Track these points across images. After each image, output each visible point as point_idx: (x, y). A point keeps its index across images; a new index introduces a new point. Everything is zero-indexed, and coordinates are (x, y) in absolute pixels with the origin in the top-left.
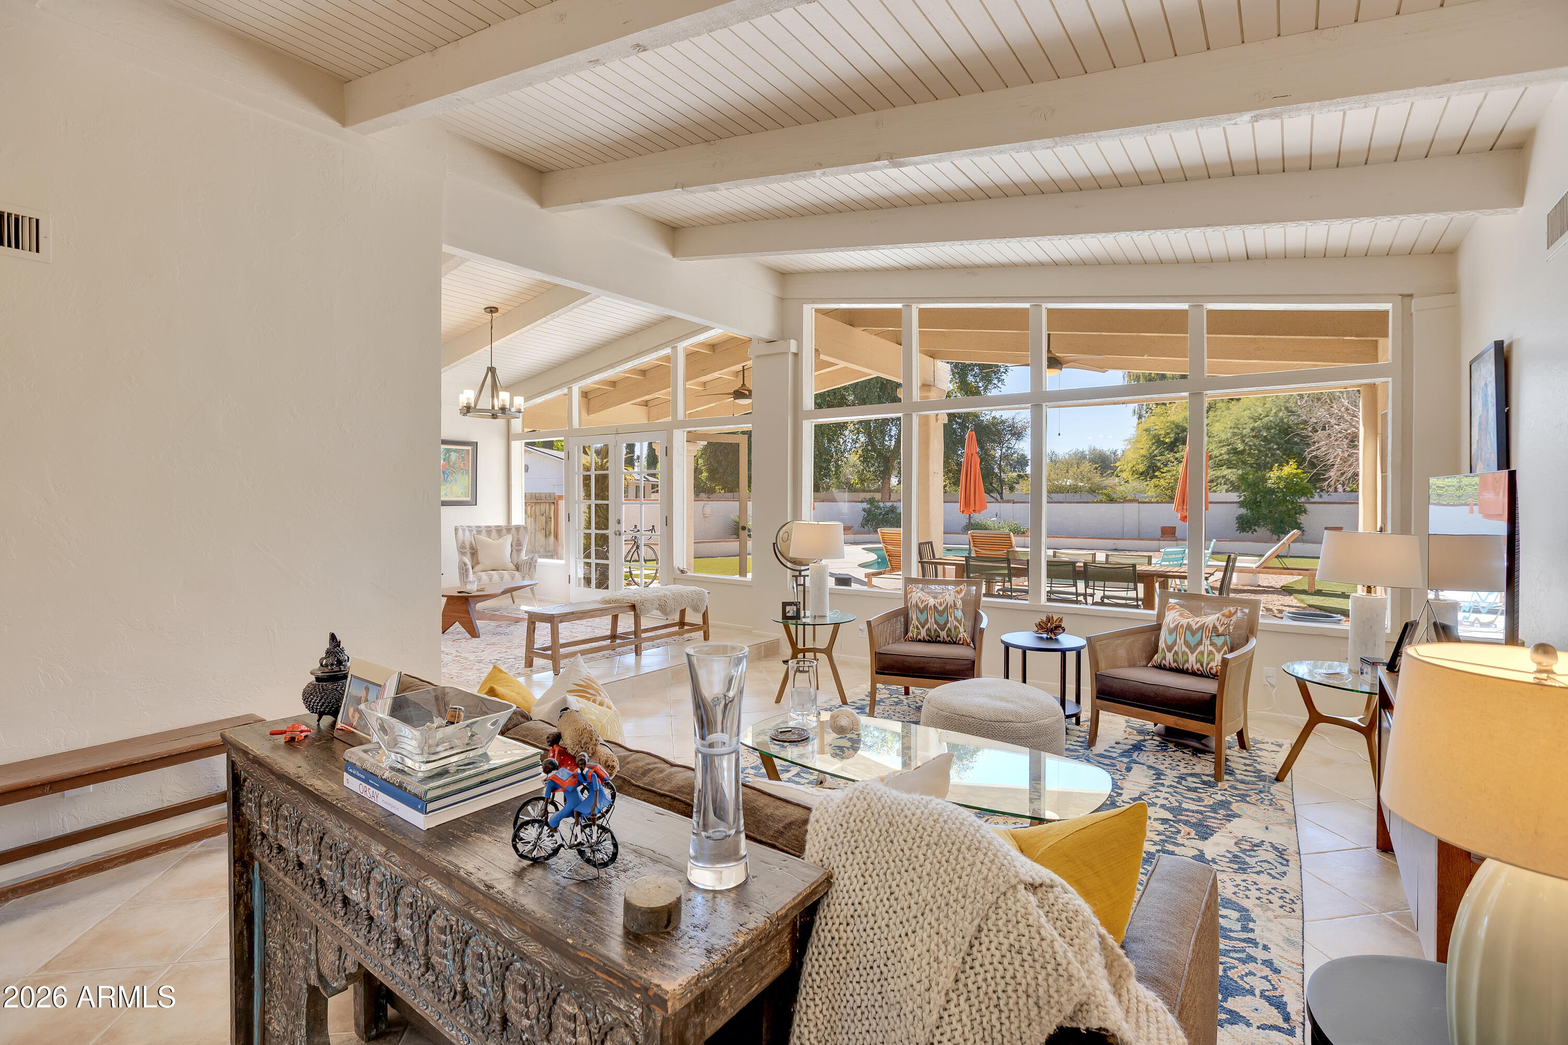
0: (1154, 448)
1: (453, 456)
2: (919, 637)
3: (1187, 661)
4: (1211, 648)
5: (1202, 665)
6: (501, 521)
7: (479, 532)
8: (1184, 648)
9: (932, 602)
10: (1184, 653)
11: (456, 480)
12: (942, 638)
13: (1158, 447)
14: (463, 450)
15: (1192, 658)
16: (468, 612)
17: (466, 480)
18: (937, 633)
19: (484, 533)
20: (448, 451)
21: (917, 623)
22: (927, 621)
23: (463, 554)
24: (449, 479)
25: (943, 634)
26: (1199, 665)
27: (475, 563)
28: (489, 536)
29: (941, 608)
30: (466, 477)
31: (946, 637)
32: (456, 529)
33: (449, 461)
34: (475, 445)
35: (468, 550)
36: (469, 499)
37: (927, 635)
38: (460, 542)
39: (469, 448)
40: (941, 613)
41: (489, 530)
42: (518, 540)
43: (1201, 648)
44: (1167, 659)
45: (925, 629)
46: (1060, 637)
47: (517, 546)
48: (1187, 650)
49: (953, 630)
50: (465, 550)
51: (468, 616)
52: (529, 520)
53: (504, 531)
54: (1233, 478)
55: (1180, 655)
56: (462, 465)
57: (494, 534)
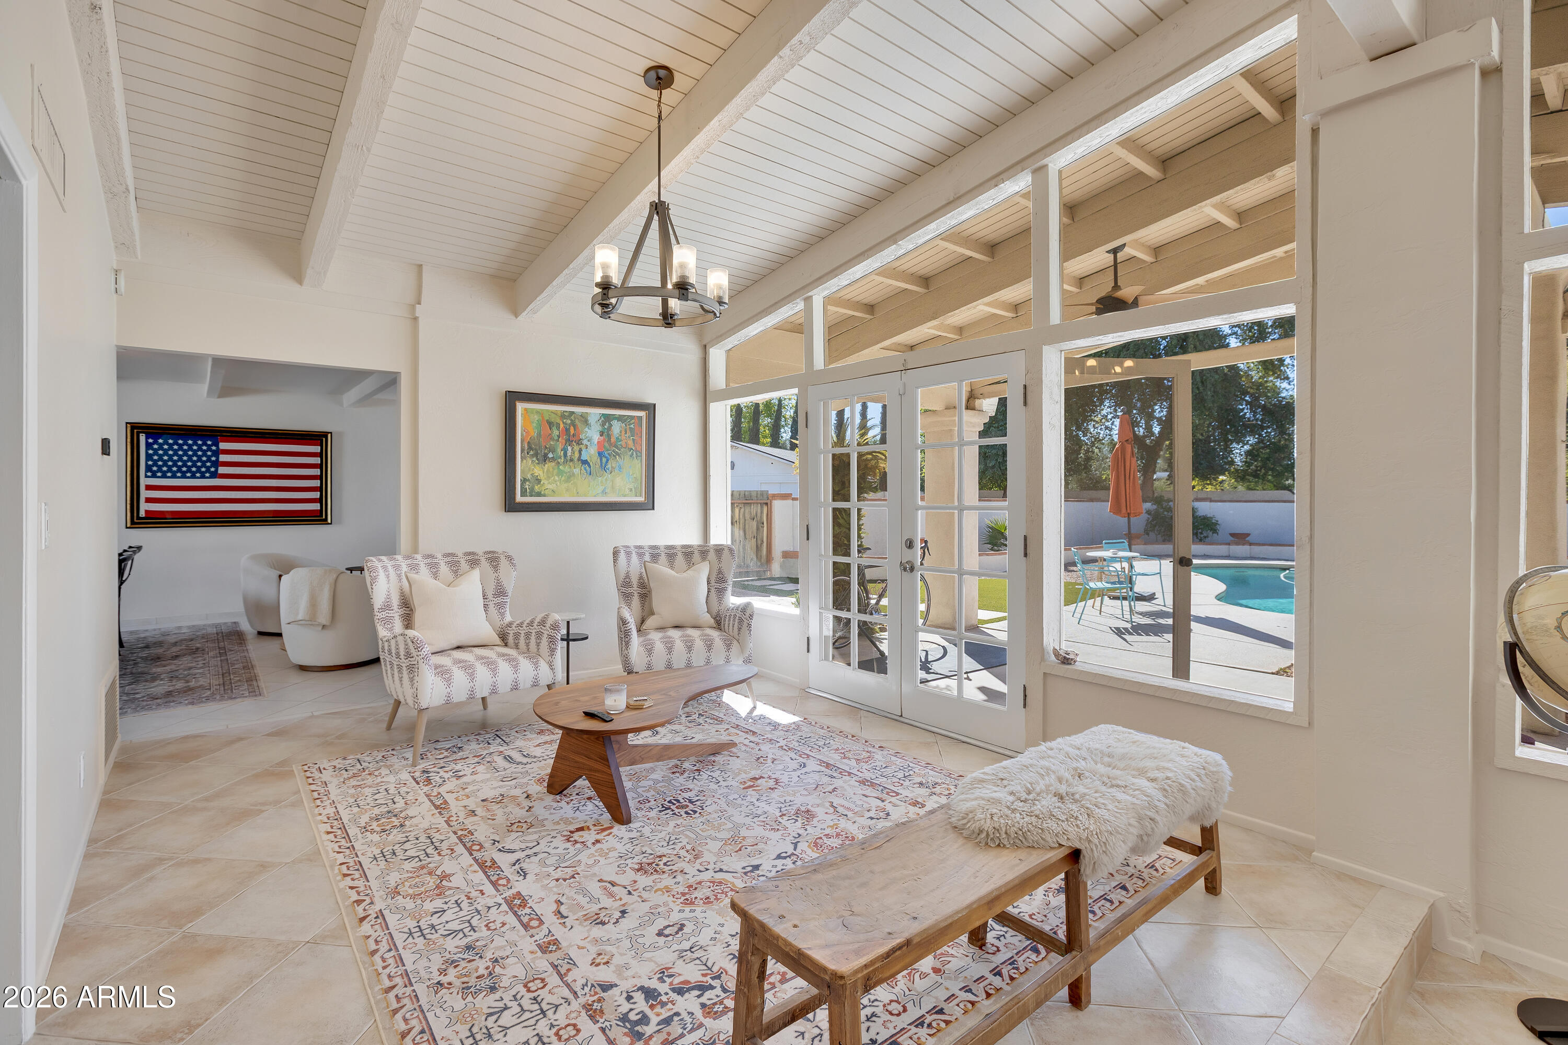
1: (617, 427)
6: (693, 539)
7: (655, 557)
11: (620, 468)
14: (632, 417)
16: (605, 760)
17: (637, 467)
19: (663, 558)
20: (607, 419)
23: (626, 597)
24: (609, 466)
27: (647, 612)
28: (672, 567)
30: (636, 462)
32: (616, 553)
33: (609, 436)
34: (650, 409)
35: (635, 589)
36: (641, 499)
38: (622, 575)
39: (642, 414)
41: (671, 553)
42: (720, 572)
47: (717, 584)
50: (630, 590)
51: (605, 769)
52: (739, 533)
53: (696, 557)
56: (630, 443)
57: (680, 559)
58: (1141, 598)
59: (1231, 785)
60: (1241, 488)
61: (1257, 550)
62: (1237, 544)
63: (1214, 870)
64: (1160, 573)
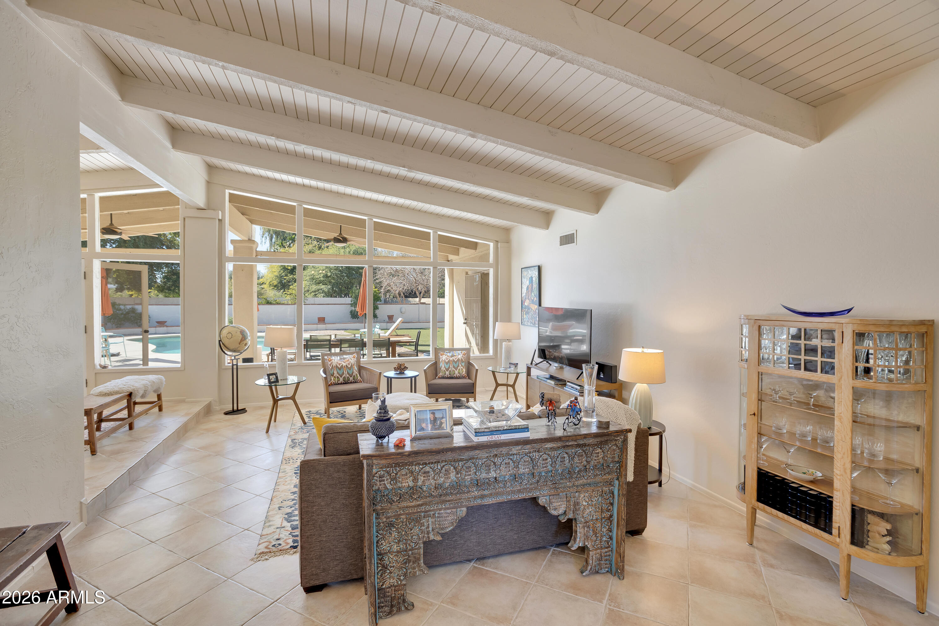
0: (282, 272)
2: (339, 382)
3: (455, 373)
4: (462, 367)
5: (460, 374)
8: (453, 369)
9: (344, 364)
10: (453, 371)
12: (350, 380)
13: (284, 271)
15: (457, 372)
18: (348, 379)
21: (337, 375)
22: (343, 373)
25: (351, 379)
26: (459, 374)
29: (349, 366)
31: (352, 380)
37: (343, 380)
40: (350, 369)
43: (459, 368)
44: (447, 374)
45: (342, 378)
46: (405, 372)
48: (454, 369)
49: (355, 376)
54: (326, 290)
55: (452, 372)
58: (113, 355)
59: (165, 382)
60: (161, 296)
61: (170, 329)
62: (161, 327)
63: (161, 405)
64: (123, 342)
